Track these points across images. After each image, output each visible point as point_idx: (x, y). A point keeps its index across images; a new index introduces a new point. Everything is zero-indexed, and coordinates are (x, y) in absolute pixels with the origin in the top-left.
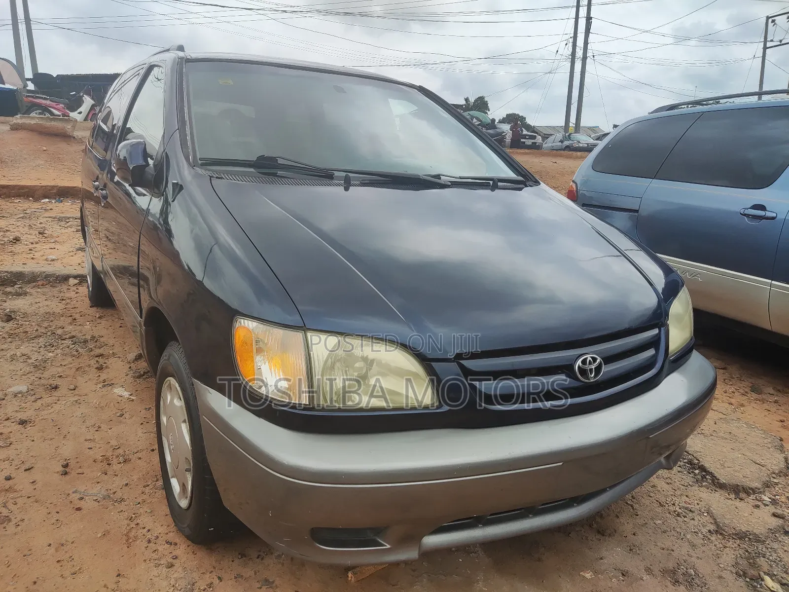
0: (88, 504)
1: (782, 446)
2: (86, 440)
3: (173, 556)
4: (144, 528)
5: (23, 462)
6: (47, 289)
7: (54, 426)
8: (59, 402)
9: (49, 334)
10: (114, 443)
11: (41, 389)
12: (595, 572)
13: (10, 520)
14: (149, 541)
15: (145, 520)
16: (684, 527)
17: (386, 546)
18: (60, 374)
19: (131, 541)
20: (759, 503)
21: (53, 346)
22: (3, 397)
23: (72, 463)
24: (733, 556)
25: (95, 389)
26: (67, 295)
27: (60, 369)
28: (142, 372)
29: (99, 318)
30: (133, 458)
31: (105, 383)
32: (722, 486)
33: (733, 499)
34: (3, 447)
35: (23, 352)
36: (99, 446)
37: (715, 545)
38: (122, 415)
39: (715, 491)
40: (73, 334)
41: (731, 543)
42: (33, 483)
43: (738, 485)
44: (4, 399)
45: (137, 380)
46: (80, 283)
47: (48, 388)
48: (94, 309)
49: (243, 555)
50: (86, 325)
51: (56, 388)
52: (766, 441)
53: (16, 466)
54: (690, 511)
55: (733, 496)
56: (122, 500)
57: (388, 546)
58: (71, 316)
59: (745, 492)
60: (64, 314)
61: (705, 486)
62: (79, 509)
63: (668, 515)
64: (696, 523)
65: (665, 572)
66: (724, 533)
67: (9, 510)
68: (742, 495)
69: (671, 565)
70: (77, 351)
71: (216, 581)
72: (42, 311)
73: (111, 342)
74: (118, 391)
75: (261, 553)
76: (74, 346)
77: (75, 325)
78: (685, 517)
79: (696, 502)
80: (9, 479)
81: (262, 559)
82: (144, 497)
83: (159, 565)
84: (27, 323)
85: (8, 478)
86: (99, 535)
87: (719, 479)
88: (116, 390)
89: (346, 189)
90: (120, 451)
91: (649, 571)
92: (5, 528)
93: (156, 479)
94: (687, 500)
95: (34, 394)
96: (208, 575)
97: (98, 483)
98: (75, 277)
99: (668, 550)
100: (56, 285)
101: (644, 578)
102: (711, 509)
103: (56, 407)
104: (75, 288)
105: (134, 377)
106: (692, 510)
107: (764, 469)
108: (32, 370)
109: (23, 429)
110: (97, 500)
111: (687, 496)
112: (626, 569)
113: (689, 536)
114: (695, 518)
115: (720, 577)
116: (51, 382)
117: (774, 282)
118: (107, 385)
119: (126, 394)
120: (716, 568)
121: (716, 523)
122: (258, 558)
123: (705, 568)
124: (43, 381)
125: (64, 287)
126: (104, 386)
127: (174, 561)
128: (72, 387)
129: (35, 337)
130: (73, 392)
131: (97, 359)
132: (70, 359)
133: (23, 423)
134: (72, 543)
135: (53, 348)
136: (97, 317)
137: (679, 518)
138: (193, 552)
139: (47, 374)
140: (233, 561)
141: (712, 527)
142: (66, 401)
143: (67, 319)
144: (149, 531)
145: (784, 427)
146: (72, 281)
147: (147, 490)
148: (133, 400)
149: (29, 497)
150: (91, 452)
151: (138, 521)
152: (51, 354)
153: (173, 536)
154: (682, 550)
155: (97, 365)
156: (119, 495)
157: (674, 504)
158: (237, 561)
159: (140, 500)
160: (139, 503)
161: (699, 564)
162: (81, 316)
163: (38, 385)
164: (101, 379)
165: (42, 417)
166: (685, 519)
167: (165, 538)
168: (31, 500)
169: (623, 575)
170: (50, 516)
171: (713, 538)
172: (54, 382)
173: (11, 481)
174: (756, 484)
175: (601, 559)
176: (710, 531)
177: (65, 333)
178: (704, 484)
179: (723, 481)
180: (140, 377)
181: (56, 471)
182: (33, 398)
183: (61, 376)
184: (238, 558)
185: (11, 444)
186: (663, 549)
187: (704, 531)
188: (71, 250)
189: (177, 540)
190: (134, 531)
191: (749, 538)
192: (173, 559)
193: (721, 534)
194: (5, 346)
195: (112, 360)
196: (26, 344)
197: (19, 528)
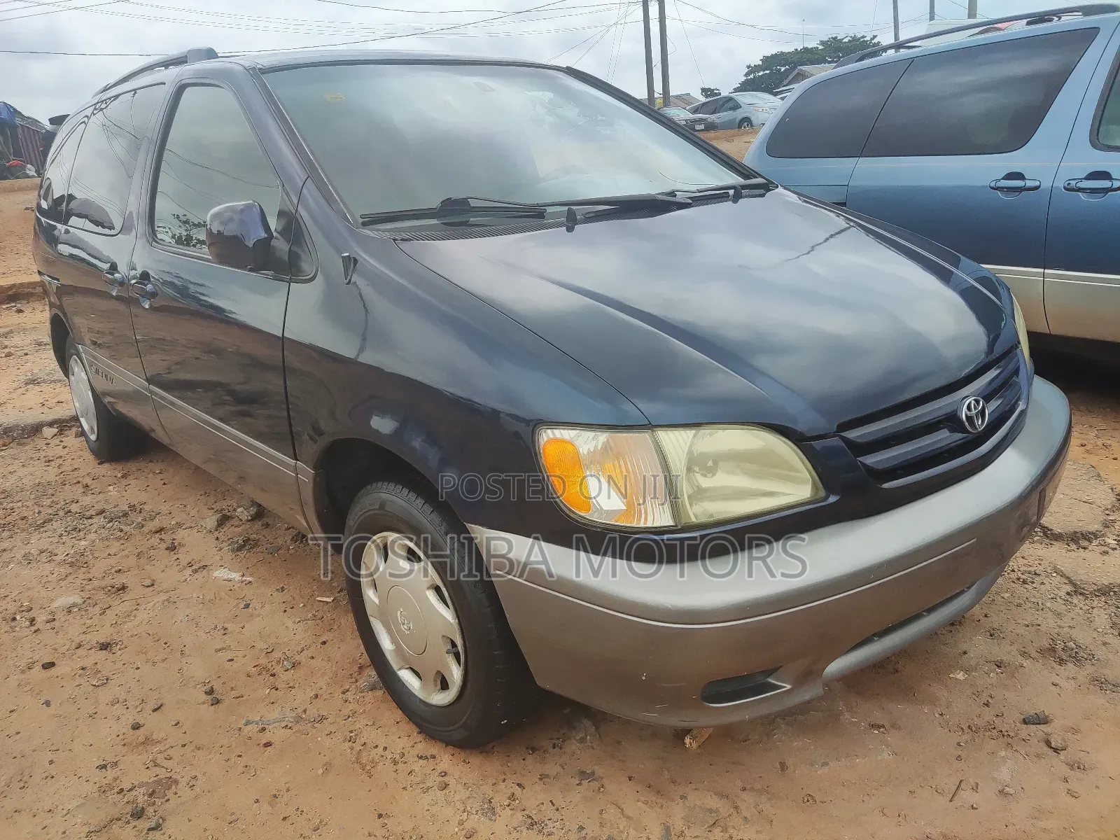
0: (276, 734)
1: (1099, 476)
2: (218, 651)
3: (441, 773)
4: (377, 746)
5: (143, 700)
6: (13, 450)
7: (155, 641)
8: (141, 608)
9: (61, 513)
10: (261, 645)
11: (101, 595)
12: (966, 671)
13: (176, 782)
14: (395, 762)
15: (371, 735)
16: (1038, 595)
17: (785, 687)
18: (117, 569)
19: (368, 768)
20: (1106, 549)
21: (80, 530)
22: (50, 617)
23: (217, 686)
24: (1107, 617)
25: (184, 578)
26: (51, 453)
27: (112, 561)
28: (240, 542)
29: (122, 477)
30: (302, 658)
31: (194, 568)
32: (1058, 537)
33: (1076, 550)
34: (98, 686)
35: (40, 548)
36: (240, 654)
37: (1081, 609)
38: (247, 606)
39: (1051, 544)
40: (98, 507)
41: (1096, 602)
42: (176, 725)
43: (1076, 532)
44: (54, 620)
45: (238, 553)
46: (61, 432)
47: (109, 591)
48: (106, 466)
49: (534, 749)
50: (110, 491)
51: (123, 588)
52: (1079, 473)
53: (136, 707)
54: (1036, 574)
55: (1074, 547)
56: (322, 719)
57: (789, 687)
58: (79, 482)
59: (1086, 539)
60: (65, 481)
61: (1037, 541)
62: (268, 745)
63: (1014, 585)
64: (1048, 586)
65: (1041, 651)
66: (1085, 592)
67: (167, 769)
68: (1085, 543)
69: (1045, 643)
70: (122, 531)
71: (518, 790)
72: (28, 482)
73: (164, 509)
74: (221, 574)
75: (556, 741)
76: (111, 524)
77: (93, 494)
78: (1033, 583)
79: (1036, 562)
80: (138, 728)
81: (561, 748)
82: (351, 706)
83: (428, 789)
84: (20, 504)
85: (136, 727)
86: (320, 772)
87: (1052, 530)
88: (216, 574)
89: (570, 229)
90: (277, 655)
91: (1024, 654)
92: (176, 793)
93: (354, 680)
94: (1026, 562)
95: (96, 604)
96: (502, 786)
97: (273, 703)
98: (51, 424)
99: (1033, 625)
100: (25, 440)
101: (1025, 664)
102: (1059, 567)
103: (142, 615)
104: (56, 441)
105: (233, 550)
106: (1037, 572)
107: (1094, 506)
108: (70, 570)
109: (111, 654)
110: (287, 726)
111: (1023, 558)
112: (999, 658)
113: (1048, 605)
114: (1045, 582)
115: (1105, 644)
116: (108, 581)
117: (1047, 271)
118: (199, 569)
119: (236, 576)
120: (1095, 635)
121: (1071, 582)
122: (554, 748)
123: (1083, 637)
124: (96, 583)
125: (40, 443)
126: (196, 571)
127: (446, 779)
128: (148, 582)
129: (44, 523)
130: (151, 589)
131: (157, 535)
132: (117, 544)
133: (105, 647)
134: (288, 790)
135: (82, 534)
136: (119, 475)
137: (1026, 586)
138: (464, 761)
139: (96, 571)
140: (524, 760)
141: (1069, 588)
142: (151, 604)
143: (74, 488)
144: (385, 748)
145: (1088, 451)
146: (48, 432)
147: (349, 696)
148: (250, 582)
149: (184, 746)
150: (235, 665)
151: (363, 740)
152: (83, 543)
153: (424, 746)
154: (1049, 623)
155: (163, 546)
156: (313, 712)
157: (1013, 571)
158: (530, 759)
159: (347, 712)
160: (349, 717)
161: (1074, 633)
162: (94, 479)
163: (94, 589)
164: (184, 561)
165: (130, 634)
166: (1034, 585)
167: (414, 752)
168: (188, 749)
169: (997, 666)
170: (231, 763)
171: (1075, 601)
172: (114, 581)
173: (142, 730)
174: (1096, 526)
175: (965, 653)
176: (1068, 594)
177: (85, 508)
178: (1036, 539)
179: (1057, 530)
180: (240, 548)
181: (200, 702)
182: (97, 609)
183: (120, 570)
184: (530, 754)
185: (107, 679)
186: (1028, 626)
187: (1063, 594)
188: (15, 385)
189: (434, 751)
190: (364, 754)
191: (1114, 592)
192: (443, 776)
193: (1080, 594)
194: (6, 545)
195: (181, 535)
196: (36, 535)
197: (197, 789)
